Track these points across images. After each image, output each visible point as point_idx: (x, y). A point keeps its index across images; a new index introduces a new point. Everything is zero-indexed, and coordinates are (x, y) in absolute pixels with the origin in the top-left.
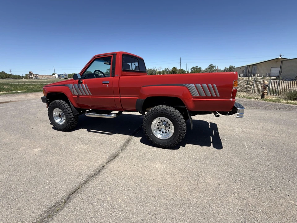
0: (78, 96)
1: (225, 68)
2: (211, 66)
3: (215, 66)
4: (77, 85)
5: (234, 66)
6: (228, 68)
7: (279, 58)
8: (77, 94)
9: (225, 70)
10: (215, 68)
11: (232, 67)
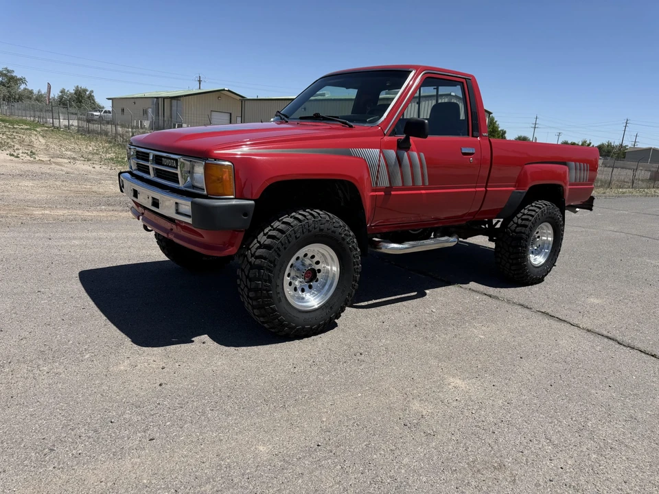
0: (388, 190)
1: (63, 91)
2: (5, 75)
3: (22, 80)
4: (392, 153)
5: (90, 90)
6: (71, 94)
7: (224, 90)
8: (387, 184)
9: (61, 98)
10: (23, 87)
11: (85, 91)
